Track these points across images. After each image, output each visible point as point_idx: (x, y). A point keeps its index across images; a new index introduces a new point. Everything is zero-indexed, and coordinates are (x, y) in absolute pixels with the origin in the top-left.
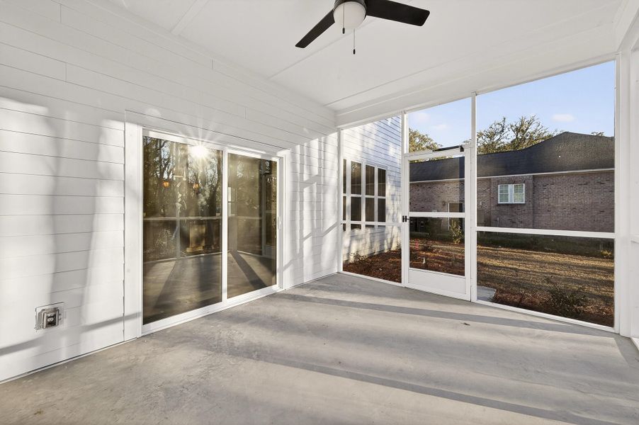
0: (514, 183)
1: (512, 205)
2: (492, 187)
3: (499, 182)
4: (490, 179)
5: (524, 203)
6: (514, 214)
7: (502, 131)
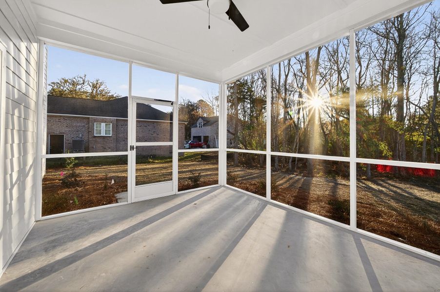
0: (105, 122)
1: (104, 137)
2: (90, 124)
3: (95, 120)
4: (88, 118)
5: (111, 135)
6: (105, 143)
7: (83, 84)
